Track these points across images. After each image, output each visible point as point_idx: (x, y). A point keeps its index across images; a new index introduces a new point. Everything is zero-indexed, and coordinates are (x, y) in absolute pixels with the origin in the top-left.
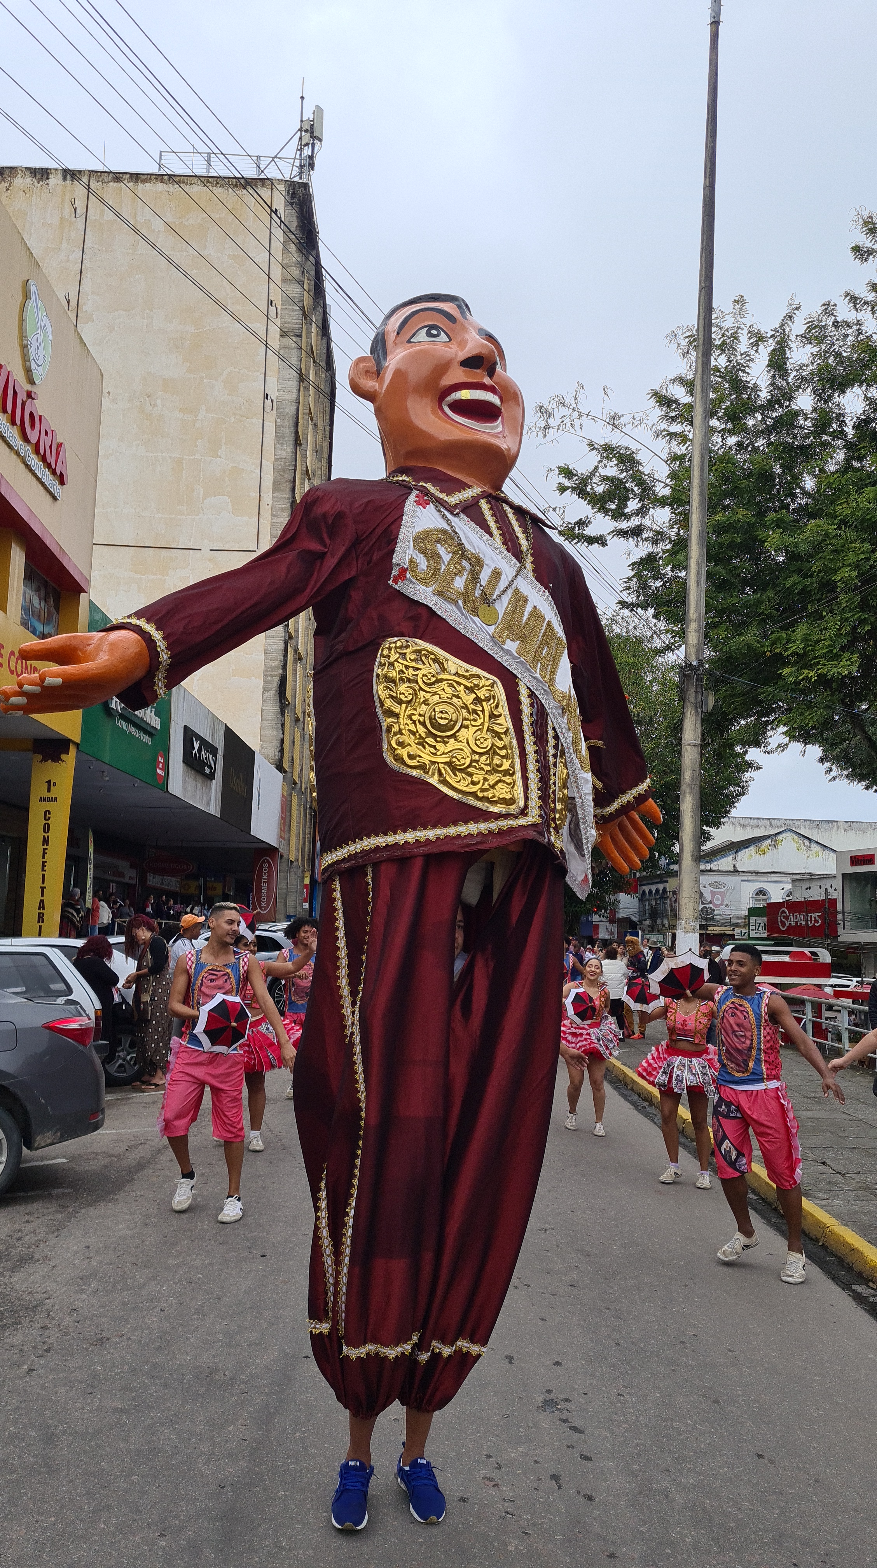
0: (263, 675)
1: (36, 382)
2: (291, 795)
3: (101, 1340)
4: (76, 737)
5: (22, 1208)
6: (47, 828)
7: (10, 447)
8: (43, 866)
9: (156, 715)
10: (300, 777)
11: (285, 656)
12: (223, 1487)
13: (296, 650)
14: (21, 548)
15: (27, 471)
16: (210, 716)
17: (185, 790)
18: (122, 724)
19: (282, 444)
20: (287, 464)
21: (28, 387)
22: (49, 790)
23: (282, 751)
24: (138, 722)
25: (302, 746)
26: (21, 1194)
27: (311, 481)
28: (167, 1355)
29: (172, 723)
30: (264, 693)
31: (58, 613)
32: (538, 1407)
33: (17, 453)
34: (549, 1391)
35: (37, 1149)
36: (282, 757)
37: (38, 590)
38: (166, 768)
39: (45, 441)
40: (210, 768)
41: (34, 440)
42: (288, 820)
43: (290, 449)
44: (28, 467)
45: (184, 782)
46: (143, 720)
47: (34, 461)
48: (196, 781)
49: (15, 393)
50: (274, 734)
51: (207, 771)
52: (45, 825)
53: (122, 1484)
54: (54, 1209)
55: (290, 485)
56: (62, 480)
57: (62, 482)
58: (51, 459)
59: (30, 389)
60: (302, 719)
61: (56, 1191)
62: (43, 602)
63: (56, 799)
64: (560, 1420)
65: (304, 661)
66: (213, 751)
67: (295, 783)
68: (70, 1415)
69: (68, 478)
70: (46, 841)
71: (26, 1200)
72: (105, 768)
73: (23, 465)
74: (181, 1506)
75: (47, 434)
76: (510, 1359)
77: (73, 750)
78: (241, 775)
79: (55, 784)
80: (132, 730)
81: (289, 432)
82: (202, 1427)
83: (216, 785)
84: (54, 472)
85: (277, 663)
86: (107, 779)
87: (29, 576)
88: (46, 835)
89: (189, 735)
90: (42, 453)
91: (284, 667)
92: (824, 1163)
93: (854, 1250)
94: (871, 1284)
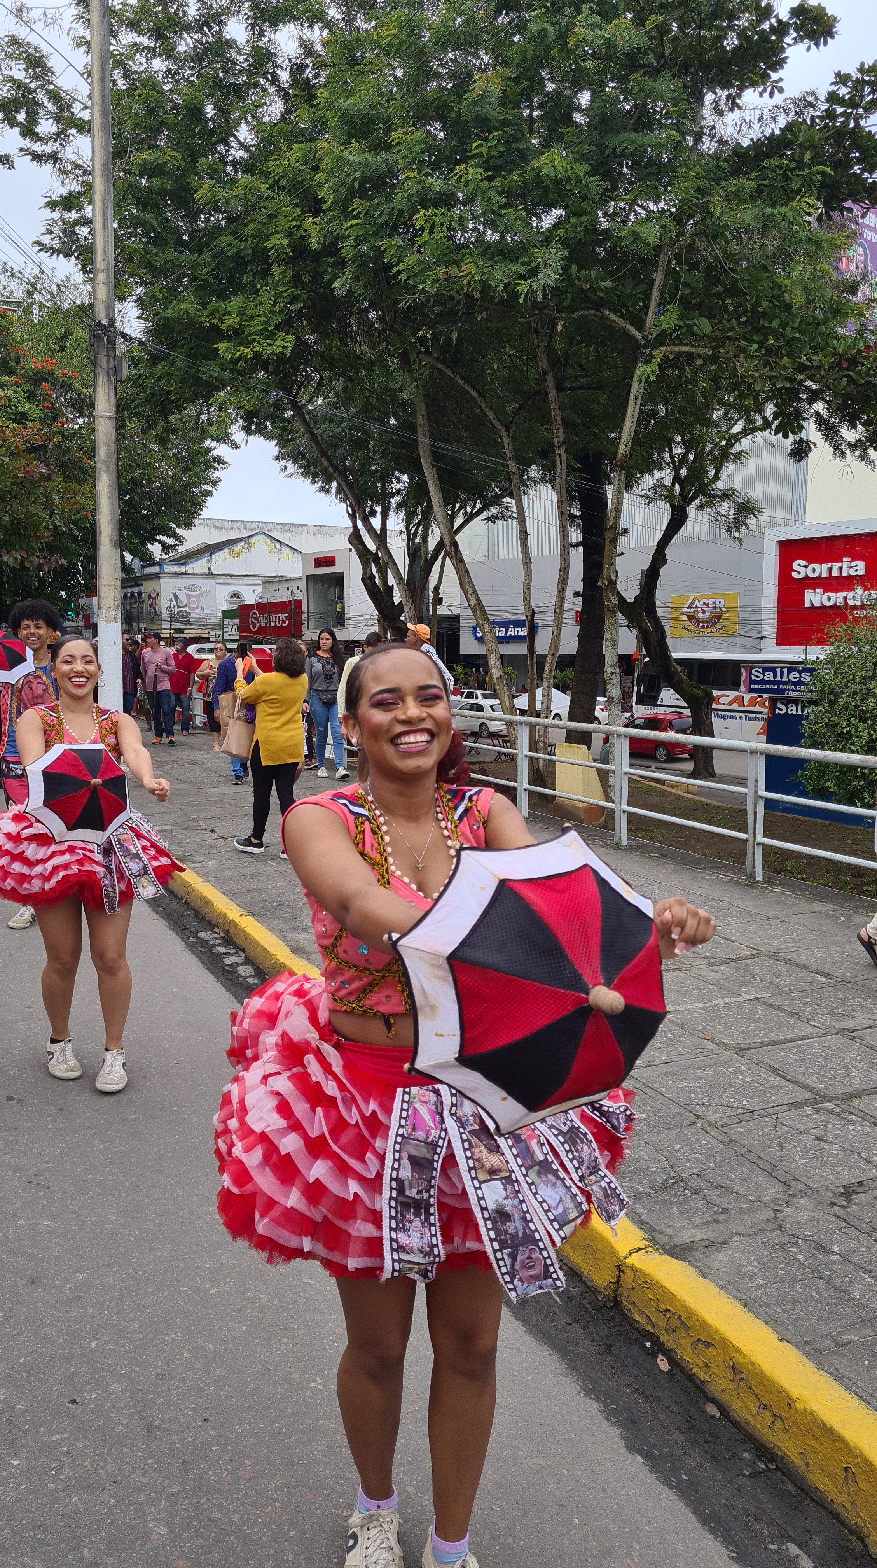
92: (212, 831)
93: (208, 903)
94: (216, 930)
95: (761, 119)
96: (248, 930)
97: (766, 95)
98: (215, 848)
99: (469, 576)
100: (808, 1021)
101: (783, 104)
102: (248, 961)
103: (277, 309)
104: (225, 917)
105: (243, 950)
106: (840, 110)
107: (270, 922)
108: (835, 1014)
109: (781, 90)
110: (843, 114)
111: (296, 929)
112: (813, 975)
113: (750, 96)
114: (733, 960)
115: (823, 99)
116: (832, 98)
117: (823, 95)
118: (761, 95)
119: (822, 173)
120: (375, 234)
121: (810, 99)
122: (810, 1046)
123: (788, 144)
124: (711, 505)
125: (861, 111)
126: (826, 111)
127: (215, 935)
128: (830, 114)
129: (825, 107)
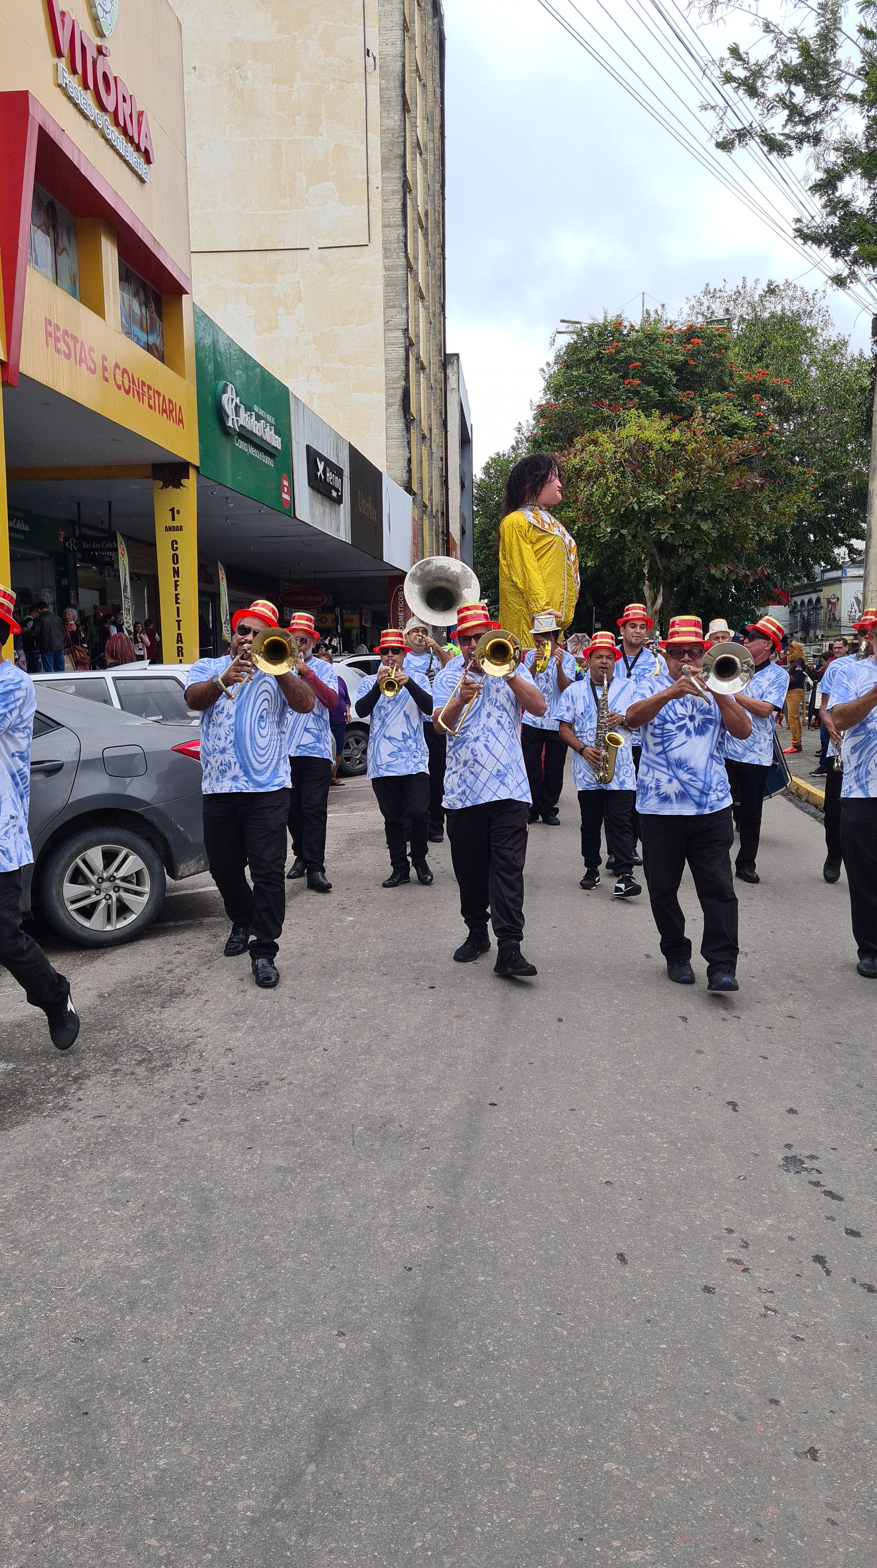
0: (384, 388)
1: (106, 33)
2: (422, 519)
3: (259, 1084)
4: (195, 460)
5: (172, 938)
6: (175, 559)
7: (86, 117)
8: (177, 599)
9: (276, 433)
10: (431, 500)
11: (407, 365)
12: (410, 1269)
13: (418, 359)
14: (112, 242)
15: (108, 147)
16: (333, 434)
17: (313, 515)
18: (241, 445)
19: (388, 111)
20: (396, 135)
21: (98, 41)
22: (173, 519)
23: (409, 471)
24: (257, 441)
25: (430, 465)
26: (171, 924)
27: (424, 156)
28: (333, 1102)
29: (294, 443)
30: (387, 409)
31: (161, 320)
32: (780, 1166)
33: (95, 126)
34: (789, 1146)
35: (181, 878)
36: (410, 478)
37: (136, 295)
38: (292, 491)
39: (124, 109)
40: (337, 490)
41: (111, 109)
42: (420, 545)
43: (397, 116)
44: (107, 141)
45: (311, 506)
46: (263, 440)
47: (114, 134)
48: (323, 505)
49: (83, 48)
50: (400, 453)
51: (334, 494)
52: (173, 555)
53: (289, 1264)
54: (205, 939)
55: (399, 162)
56: (147, 157)
57: (148, 161)
58: (133, 131)
59: (100, 44)
60: (428, 436)
61: (207, 920)
62: (143, 307)
63: (181, 527)
64: (810, 1183)
65: (427, 371)
66: (339, 472)
67: (425, 506)
68: (226, 1175)
69: (155, 155)
70: (176, 572)
71: (177, 930)
72: (229, 494)
73: (103, 140)
74: (362, 1295)
75: (124, 100)
76: (734, 1105)
77: (192, 473)
78: (370, 498)
79: (178, 512)
80: (252, 451)
81: (394, 95)
82: (379, 1190)
83: (345, 508)
84: (138, 148)
85: (399, 374)
86: (232, 505)
87: (125, 277)
88: (176, 566)
89: (312, 456)
90: (122, 125)
91: (407, 378)
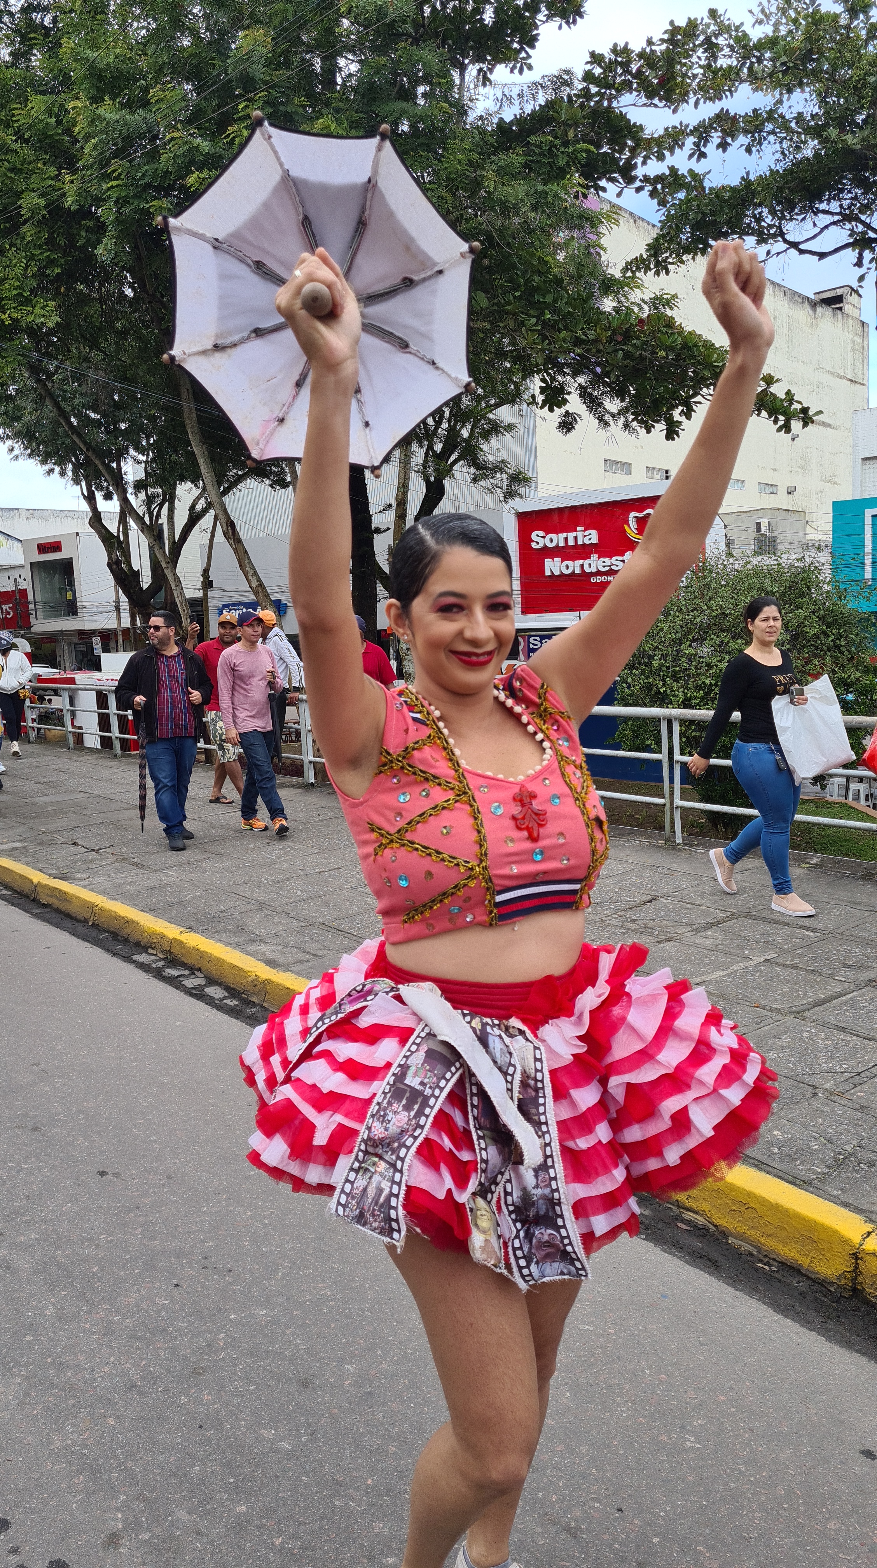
92: (75, 844)
93: (128, 922)
94: (150, 951)
95: (520, 96)
96: (202, 947)
97: (516, 71)
98: (92, 862)
99: (248, 557)
100: (831, 976)
101: (541, 81)
102: (211, 981)
103: (30, 273)
104: (162, 936)
105: (199, 969)
106: (594, 89)
107: (217, 936)
108: (849, 967)
109: (530, 68)
110: (598, 93)
111: (253, 941)
112: (798, 931)
113: (501, 73)
114: (713, 924)
115: (580, 77)
116: (588, 77)
117: (579, 73)
118: (512, 71)
119: (588, 151)
120: (137, 196)
121: (566, 77)
122: (855, 1001)
123: (549, 120)
124: (485, 477)
125: (613, 92)
126: (583, 89)
127: (153, 957)
128: (586, 94)
129: (580, 87)
